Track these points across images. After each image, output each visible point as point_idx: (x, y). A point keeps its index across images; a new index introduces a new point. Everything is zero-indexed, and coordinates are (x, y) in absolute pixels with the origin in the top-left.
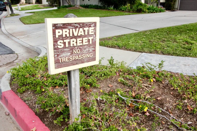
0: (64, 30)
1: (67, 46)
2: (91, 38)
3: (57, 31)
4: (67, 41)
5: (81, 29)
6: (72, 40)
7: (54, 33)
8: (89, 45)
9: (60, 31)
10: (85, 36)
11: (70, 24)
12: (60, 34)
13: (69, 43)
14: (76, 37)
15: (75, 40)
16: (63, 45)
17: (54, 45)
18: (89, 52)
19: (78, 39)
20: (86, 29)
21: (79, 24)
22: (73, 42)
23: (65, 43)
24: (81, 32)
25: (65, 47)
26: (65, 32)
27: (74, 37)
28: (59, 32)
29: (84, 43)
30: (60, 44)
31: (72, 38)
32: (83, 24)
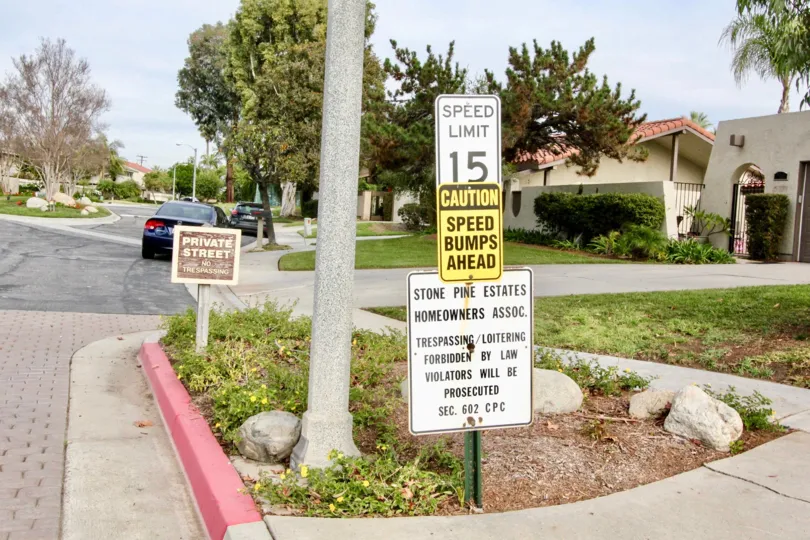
0: (193, 239)
1: (195, 255)
2: (227, 252)
3: (184, 239)
4: (195, 251)
5: (214, 241)
6: (201, 251)
7: (181, 240)
8: (224, 259)
9: (188, 238)
10: (219, 249)
11: (199, 233)
12: (188, 241)
13: (198, 253)
14: (207, 248)
15: (205, 251)
16: (189, 254)
17: (180, 252)
18: (223, 268)
19: (210, 251)
20: (221, 241)
21: (213, 234)
22: (203, 253)
23: (192, 252)
24: (214, 243)
25: (191, 256)
26: (194, 241)
27: (204, 247)
28: (186, 240)
29: (217, 256)
30: (187, 252)
31: (201, 248)
32: (218, 235)
